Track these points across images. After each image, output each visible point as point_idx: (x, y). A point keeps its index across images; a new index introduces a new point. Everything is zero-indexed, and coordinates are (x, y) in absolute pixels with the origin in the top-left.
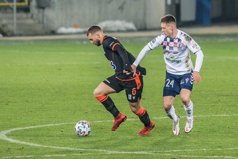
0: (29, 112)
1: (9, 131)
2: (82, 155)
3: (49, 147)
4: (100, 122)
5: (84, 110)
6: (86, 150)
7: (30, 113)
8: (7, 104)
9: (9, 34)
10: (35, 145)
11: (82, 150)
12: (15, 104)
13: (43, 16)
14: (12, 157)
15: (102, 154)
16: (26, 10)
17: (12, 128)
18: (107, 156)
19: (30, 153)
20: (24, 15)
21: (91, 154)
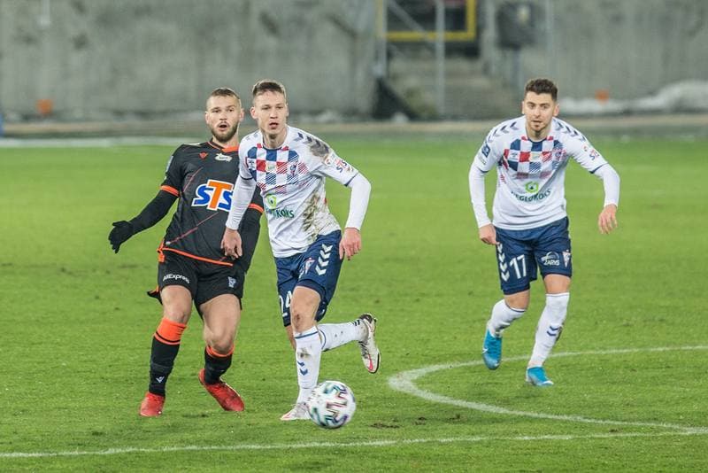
0: (474, 322)
1: (423, 371)
2: (616, 437)
3: (529, 414)
4: (664, 351)
5: (621, 319)
6: (626, 423)
7: (477, 323)
8: (418, 300)
9: (425, 114)
10: (491, 410)
11: (617, 423)
12: (439, 300)
13: (516, 69)
14: (429, 439)
15: (669, 437)
16: (471, 51)
17: (430, 363)
18: (681, 442)
19: (478, 431)
20: (462, 65)
21: (638, 434)
